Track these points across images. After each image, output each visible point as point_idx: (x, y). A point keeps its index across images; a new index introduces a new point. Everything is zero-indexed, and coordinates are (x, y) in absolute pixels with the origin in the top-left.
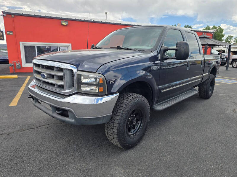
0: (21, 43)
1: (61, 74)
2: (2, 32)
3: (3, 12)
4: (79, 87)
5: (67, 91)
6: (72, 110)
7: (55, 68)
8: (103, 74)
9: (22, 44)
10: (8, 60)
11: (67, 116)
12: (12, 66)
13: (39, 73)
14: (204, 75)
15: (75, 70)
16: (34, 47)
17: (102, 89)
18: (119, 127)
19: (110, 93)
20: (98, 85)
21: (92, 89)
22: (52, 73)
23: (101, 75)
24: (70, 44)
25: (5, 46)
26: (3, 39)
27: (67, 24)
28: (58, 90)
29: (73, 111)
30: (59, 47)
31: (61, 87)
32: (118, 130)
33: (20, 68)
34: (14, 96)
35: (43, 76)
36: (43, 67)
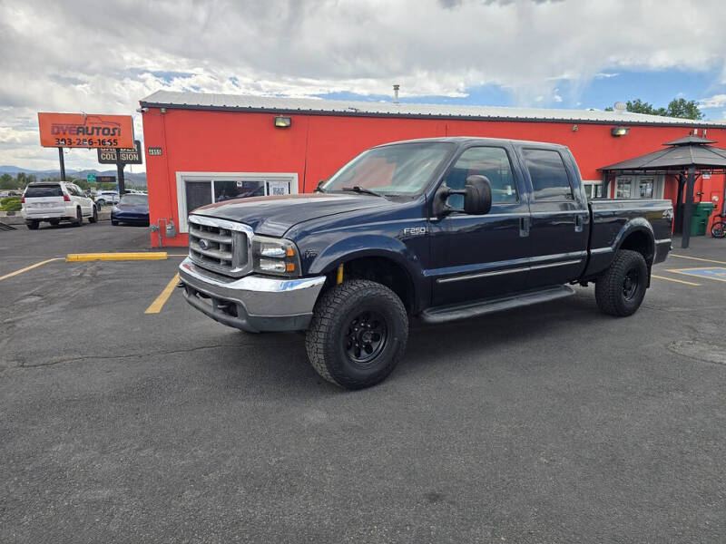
0: (178, 174)
1: (228, 240)
2: (138, 143)
3: (141, 103)
4: (257, 264)
5: (237, 270)
6: (242, 302)
7: (221, 231)
8: (294, 241)
9: (181, 177)
10: (148, 215)
11: (235, 315)
12: (156, 231)
13: (197, 240)
14: (593, 251)
15: (250, 235)
16: (210, 183)
17: (292, 267)
18: (327, 339)
19: (307, 275)
20: (286, 259)
21: (279, 268)
22: (216, 238)
23: (290, 242)
24: (295, 175)
25: (143, 179)
26: (139, 162)
27: (288, 123)
28: (224, 270)
29: (244, 305)
30: (268, 184)
31: (229, 263)
32: (326, 345)
33: (174, 235)
34: (156, 295)
35: (202, 246)
36: (206, 229)
